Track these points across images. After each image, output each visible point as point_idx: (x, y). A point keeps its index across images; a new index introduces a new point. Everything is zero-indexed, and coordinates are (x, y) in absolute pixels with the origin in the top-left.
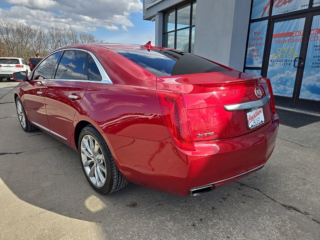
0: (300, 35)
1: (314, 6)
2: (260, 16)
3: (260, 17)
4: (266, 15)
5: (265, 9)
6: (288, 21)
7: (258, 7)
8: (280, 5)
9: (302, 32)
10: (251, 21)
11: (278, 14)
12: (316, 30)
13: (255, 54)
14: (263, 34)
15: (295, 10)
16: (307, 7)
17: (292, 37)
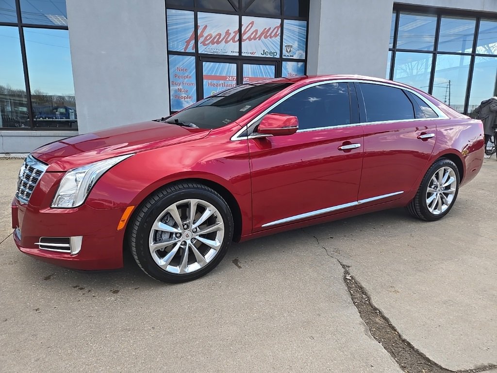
0: (233, 80)
1: (243, 54)
2: (182, 49)
3: (183, 51)
4: (191, 49)
5: (188, 42)
6: (218, 63)
7: (177, 37)
8: (206, 43)
9: (236, 78)
10: (169, 53)
11: (206, 53)
12: (248, 78)
13: (184, 95)
14: (191, 72)
15: (225, 54)
16: (237, 54)
17: (226, 82)
